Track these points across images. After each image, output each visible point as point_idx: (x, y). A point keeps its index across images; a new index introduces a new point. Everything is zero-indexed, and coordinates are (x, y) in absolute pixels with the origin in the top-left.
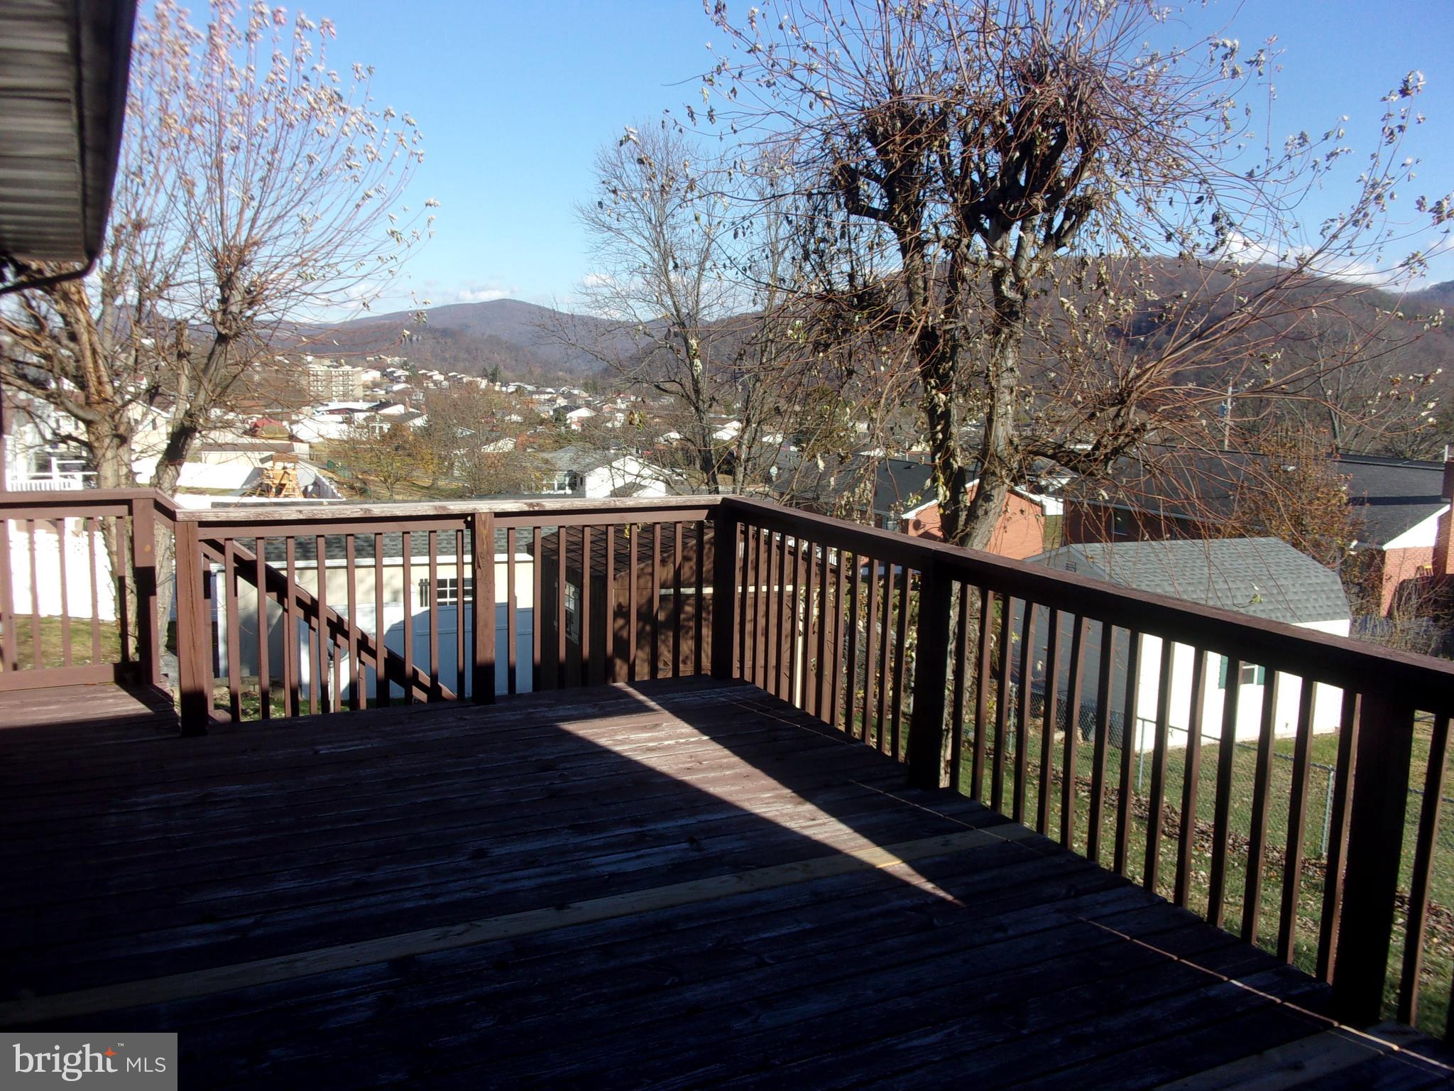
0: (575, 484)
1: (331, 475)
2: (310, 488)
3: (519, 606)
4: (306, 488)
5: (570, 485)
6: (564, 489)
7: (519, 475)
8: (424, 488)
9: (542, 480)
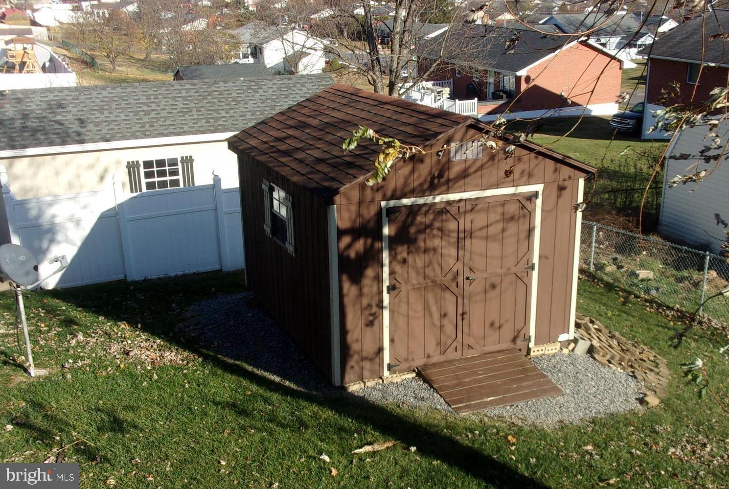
0: (256, 54)
1: (65, 52)
2: (47, 64)
3: (223, 188)
4: (44, 65)
5: (252, 54)
6: (248, 57)
7: (213, 48)
8: (139, 60)
9: (230, 51)
